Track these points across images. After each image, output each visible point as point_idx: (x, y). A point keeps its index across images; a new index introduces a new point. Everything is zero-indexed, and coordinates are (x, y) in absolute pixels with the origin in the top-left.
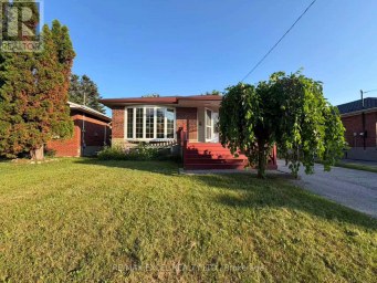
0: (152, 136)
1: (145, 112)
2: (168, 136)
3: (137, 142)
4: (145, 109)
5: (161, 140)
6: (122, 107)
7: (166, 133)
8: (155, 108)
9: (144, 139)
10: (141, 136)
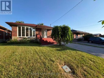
0: (28, 36)
1: (25, 28)
2: (33, 36)
3: (22, 38)
4: (25, 27)
5: (31, 37)
6: (16, 26)
7: (32, 35)
8: (29, 28)
9: (25, 37)
10: (24, 36)
